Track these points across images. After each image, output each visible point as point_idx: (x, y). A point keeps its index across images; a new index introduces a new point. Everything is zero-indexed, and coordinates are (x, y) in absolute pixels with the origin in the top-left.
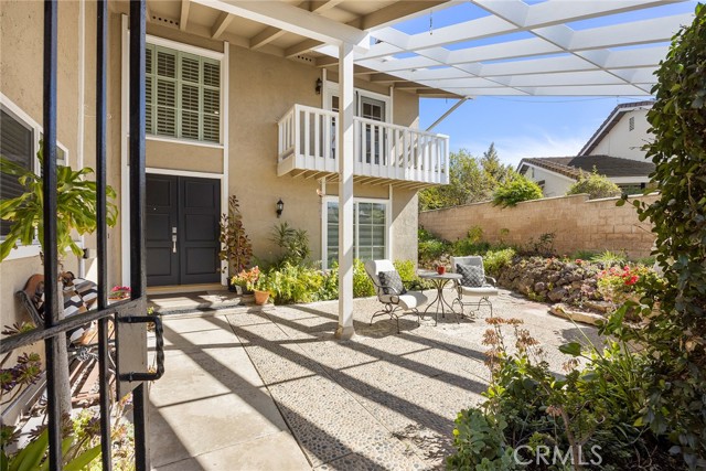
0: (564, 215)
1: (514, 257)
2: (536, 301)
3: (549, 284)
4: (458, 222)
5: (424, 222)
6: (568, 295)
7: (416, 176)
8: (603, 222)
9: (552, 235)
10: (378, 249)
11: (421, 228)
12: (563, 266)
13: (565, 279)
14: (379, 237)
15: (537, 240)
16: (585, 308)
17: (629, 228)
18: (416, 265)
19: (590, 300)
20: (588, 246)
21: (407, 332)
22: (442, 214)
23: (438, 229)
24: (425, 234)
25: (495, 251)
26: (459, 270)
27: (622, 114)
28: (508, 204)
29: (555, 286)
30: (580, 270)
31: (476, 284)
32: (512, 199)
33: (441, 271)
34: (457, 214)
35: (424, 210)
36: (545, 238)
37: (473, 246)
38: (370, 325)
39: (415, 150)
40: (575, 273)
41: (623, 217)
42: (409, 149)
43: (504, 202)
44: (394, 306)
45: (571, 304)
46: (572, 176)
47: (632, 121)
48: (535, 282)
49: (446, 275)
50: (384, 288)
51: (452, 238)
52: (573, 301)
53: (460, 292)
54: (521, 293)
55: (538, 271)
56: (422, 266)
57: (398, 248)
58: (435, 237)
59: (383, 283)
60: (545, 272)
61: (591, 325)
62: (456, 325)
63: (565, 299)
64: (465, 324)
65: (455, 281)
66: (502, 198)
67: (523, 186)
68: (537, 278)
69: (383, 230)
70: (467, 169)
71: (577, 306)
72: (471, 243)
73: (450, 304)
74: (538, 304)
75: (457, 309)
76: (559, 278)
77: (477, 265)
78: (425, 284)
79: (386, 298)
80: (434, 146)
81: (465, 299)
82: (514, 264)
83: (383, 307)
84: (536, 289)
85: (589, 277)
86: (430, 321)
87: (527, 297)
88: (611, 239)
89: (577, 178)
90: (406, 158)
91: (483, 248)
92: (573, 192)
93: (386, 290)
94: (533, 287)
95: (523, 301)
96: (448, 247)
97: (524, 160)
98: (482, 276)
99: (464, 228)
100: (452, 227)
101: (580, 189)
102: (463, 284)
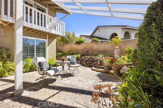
0: (90, 46)
1: (81, 56)
2: (87, 67)
3: (90, 62)
4: (67, 48)
5: (58, 48)
6: (94, 65)
7: (55, 33)
8: (98, 48)
9: (88, 51)
10: (43, 55)
11: (57, 49)
12: (92, 58)
13: (93, 61)
14: (43, 51)
15: (85, 52)
16: (99, 68)
17: (103, 49)
18: (56, 59)
19: (100, 65)
20: (95, 53)
21: (50, 85)
22: (63, 46)
23: (62, 50)
24: (58, 51)
25: (76, 55)
26: (69, 60)
27: (98, 28)
28: (78, 44)
29: (91, 63)
30: (96, 58)
31: (74, 64)
32: (79, 43)
33: (63, 60)
34: (67, 46)
35: (58, 45)
36: (87, 51)
37: (71, 54)
38: (35, 83)
39: (55, 26)
40: (95, 59)
41: (102, 47)
42: (53, 26)
43: (77, 43)
44: (45, 75)
45: (95, 67)
46: (91, 39)
47: (99, 29)
48: (87, 62)
49: (65, 62)
50: (41, 69)
51: (65, 52)
52: (96, 66)
53: (69, 66)
54: (83, 65)
55: (87, 59)
56: (57, 59)
57: (50, 54)
58: (61, 52)
59: (40, 66)
60: (88, 59)
61: (102, 72)
62: (68, 78)
63: (94, 66)
64: (71, 77)
65: (68, 63)
66: (77, 42)
67: (82, 40)
68: (87, 61)
69: (45, 49)
70: (69, 35)
71: (97, 67)
72: (70, 53)
73: (66, 71)
74: (88, 68)
75: (68, 72)
76: (92, 60)
77: (73, 58)
78: (58, 64)
79: (42, 72)
80: (60, 25)
81: (71, 68)
82: (81, 58)
83: (40, 76)
84: (87, 64)
85: (99, 60)
86: (59, 77)
87: (85, 66)
88: (99, 52)
89: (92, 39)
90: (52, 28)
91: (73, 54)
92: (92, 41)
93: (42, 69)
94: (86, 63)
95: (84, 67)
96: (65, 54)
97: (81, 35)
98: (75, 61)
99: (68, 50)
100: (65, 49)
101: (93, 41)
102: (70, 64)
